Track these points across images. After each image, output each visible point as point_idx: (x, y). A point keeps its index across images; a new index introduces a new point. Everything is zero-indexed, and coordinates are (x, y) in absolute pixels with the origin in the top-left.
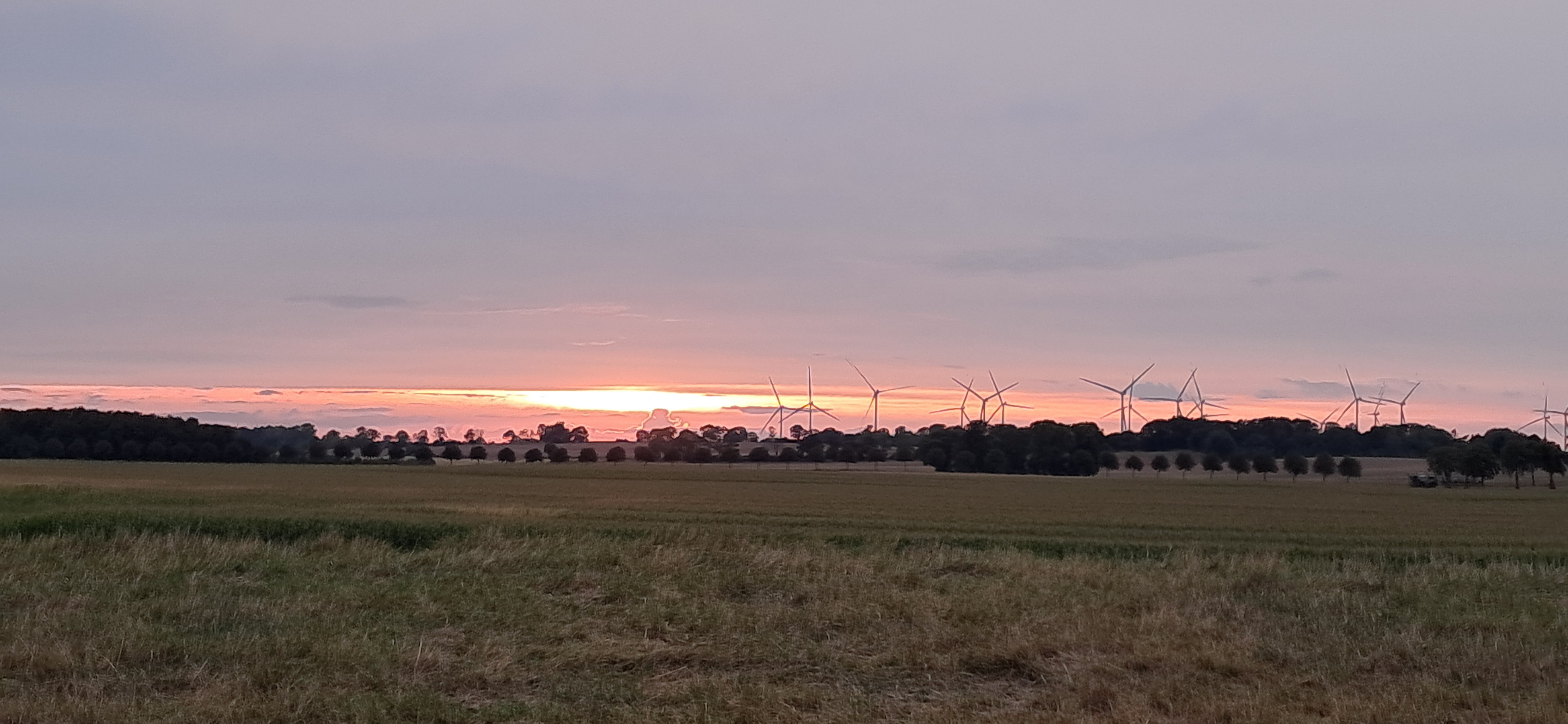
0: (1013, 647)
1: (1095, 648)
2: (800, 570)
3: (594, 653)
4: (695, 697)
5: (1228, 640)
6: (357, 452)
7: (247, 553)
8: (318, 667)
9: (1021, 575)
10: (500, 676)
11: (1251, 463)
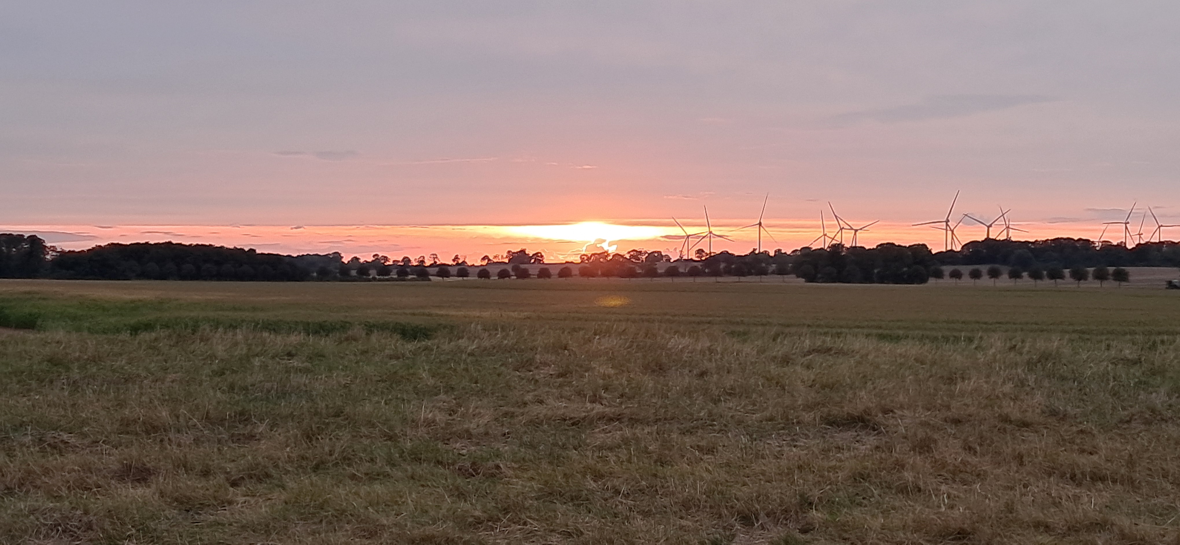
0: (861, 407)
1: (923, 408)
2: (702, 352)
3: (550, 413)
4: (625, 444)
5: (1022, 401)
6: (373, 273)
7: (295, 343)
8: (349, 423)
9: (867, 355)
10: (482, 430)
11: (1045, 273)
